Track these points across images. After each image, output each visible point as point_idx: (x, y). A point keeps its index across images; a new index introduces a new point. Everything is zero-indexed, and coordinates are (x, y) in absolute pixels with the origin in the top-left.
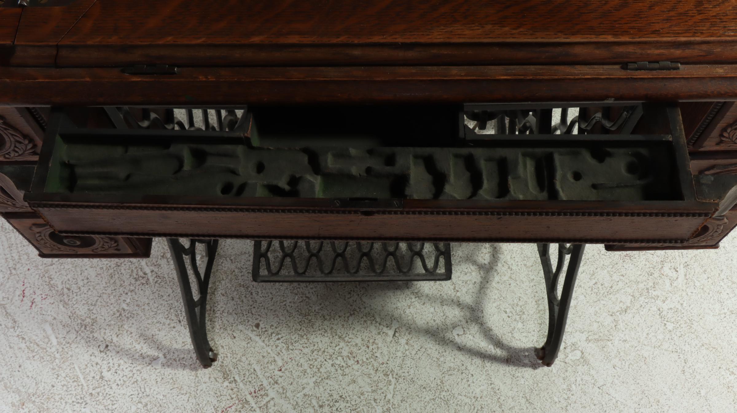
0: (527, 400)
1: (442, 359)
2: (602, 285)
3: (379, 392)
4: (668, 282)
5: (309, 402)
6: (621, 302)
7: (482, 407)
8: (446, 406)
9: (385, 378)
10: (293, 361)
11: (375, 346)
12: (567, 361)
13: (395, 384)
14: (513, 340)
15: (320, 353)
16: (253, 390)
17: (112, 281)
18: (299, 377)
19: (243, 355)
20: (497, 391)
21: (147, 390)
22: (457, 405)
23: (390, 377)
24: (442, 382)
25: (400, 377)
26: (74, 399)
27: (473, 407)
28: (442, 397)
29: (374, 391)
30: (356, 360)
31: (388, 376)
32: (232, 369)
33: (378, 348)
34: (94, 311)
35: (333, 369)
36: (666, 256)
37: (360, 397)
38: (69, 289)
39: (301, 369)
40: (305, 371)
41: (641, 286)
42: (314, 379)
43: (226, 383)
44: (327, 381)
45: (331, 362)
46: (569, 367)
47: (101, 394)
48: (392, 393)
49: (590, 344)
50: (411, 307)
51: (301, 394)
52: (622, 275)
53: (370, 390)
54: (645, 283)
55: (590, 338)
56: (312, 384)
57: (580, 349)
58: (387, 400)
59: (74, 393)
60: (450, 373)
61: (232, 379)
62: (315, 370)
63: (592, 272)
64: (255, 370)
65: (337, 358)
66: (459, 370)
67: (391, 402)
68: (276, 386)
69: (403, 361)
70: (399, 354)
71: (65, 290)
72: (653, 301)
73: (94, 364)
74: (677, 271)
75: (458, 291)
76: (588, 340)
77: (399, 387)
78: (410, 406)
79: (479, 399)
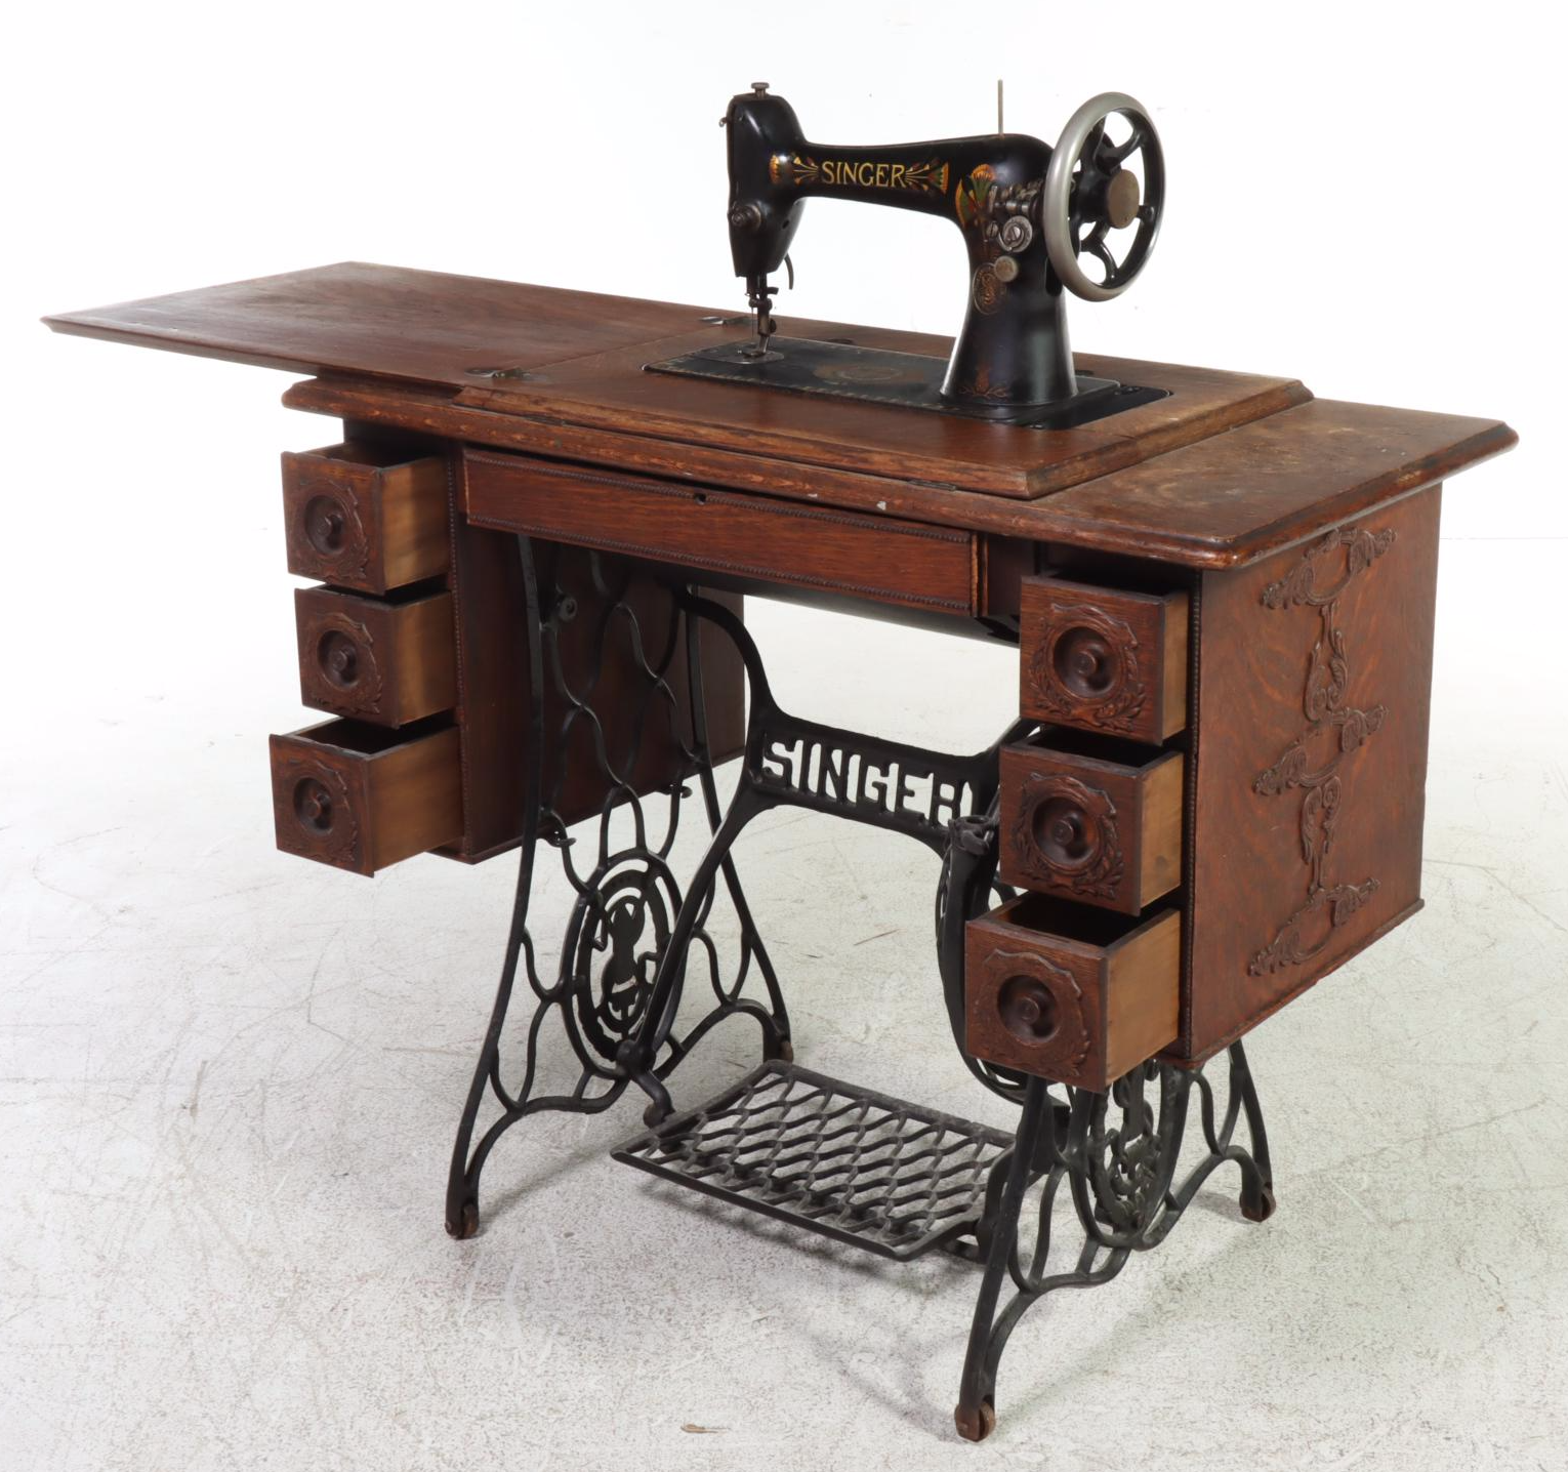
0: (886, 1461)
1: (802, 1370)
2: (1179, 1413)
3: (664, 1357)
4: (1308, 1457)
5: (548, 1323)
6: (1191, 1442)
7: (802, 1436)
8: (747, 1412)
9: (689, 1349)
10: (576, 1283)
11: (716, 1317)
12: (1007, 1455)
13: (697, 1362)
14: (945, 1400)
15: (624, 1292)
16: (485, 1281)
17: (427, 1128)
18: (566, 1298)
19: (514, 1250)
20: (849, 1434)
21: (347, 1227)
22: (765, 1418)
23: (699, 1354)
24: (771, 1390)
25: (713, 1358)
26: (247, 1199)
27: (787, 1430)
28: (753, 1401)
29: (658, 1354)
30: (669, 1317)
31: (697, 1349)
32: (483, 1254)
33: (717, 1321)
34: (370, 1143)
35: (623, 1312)
36: (1345, 1433)
37: (628, 1350)
38: (362, 1114)
39: (577, 1292)
40: (581, 1297)
41: (1253, 1443)
42: (584, 1308)
43: (459, 1263)
44: (600, 1317)
45: (628, 1304)
46: (1003, 1462)
47: (285, 1207)
48: (682, 1366)
49: (1072, 1458)
50: (822, 1308)
51: (548, 1313)
52: (1231, 1420)
53: (652, 1350)
54: (1262, 1443)
55: (1080, 1452)
56: (575, 1310)
57: (1049, 1455)
58: (666, 1368)
59: (254, 1193)
60: (797, 1386)
61: (471, 1262)
62: (598, 1302)
63: (1179, 1395)
64: (512, 1268)
65: (643, 1305)
66: (814, 1390)
67: (667, 1373)
68: (523, 1292)
69: (739, 1347)
70: (743, 1340)
71: (358, 1114)
72: (1253, 1464)
73: (310, 1181)
74: (1342, 1455)
75: (917, 1323)
76: (1075, 1453)
77: (699, 1365)
78: (691, 1388)
79: (810, 1428)
